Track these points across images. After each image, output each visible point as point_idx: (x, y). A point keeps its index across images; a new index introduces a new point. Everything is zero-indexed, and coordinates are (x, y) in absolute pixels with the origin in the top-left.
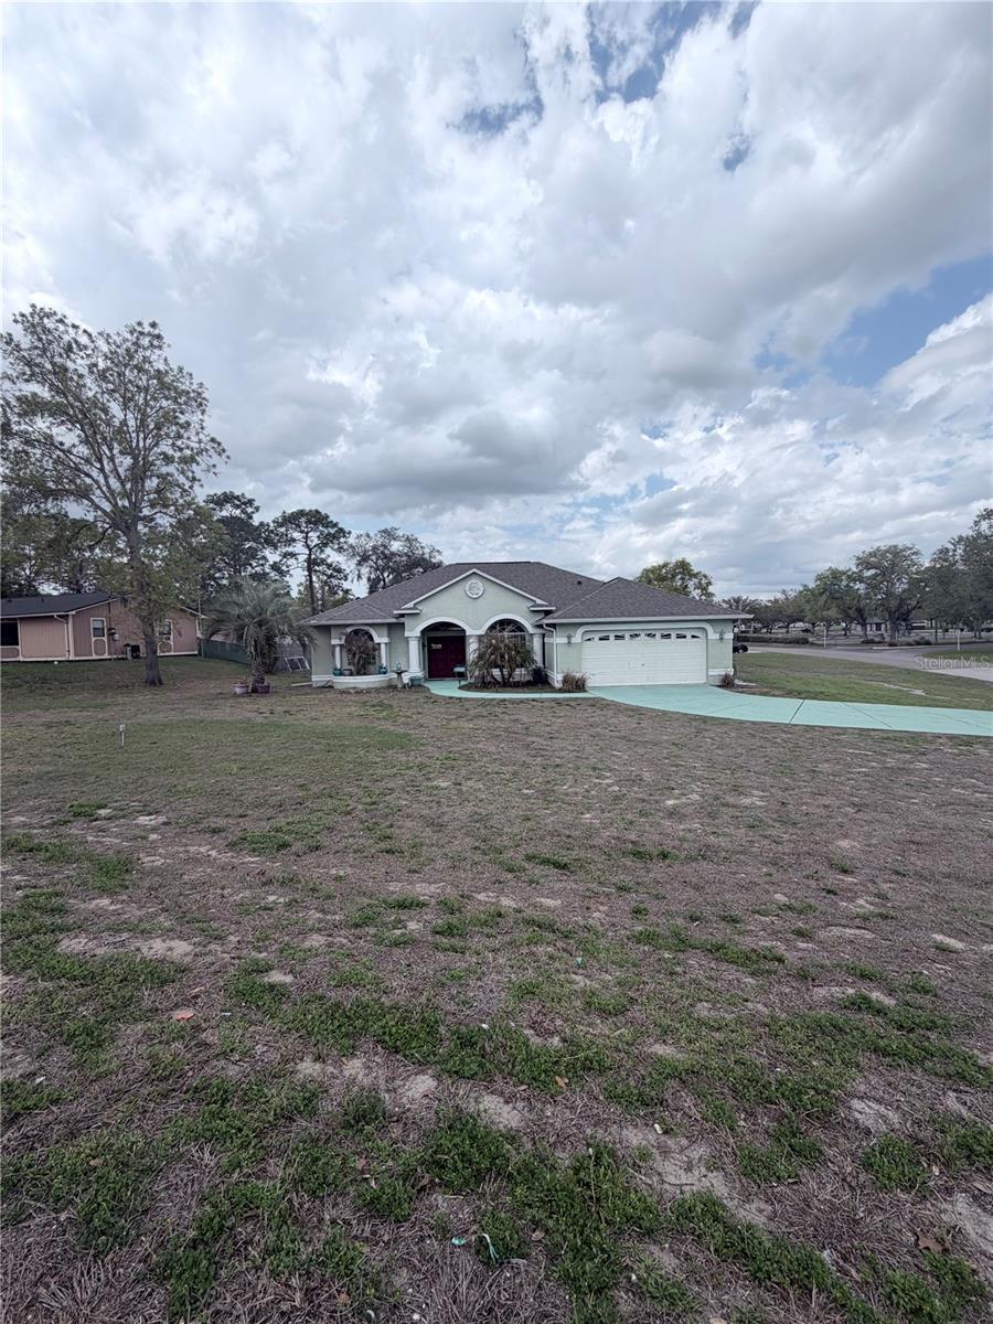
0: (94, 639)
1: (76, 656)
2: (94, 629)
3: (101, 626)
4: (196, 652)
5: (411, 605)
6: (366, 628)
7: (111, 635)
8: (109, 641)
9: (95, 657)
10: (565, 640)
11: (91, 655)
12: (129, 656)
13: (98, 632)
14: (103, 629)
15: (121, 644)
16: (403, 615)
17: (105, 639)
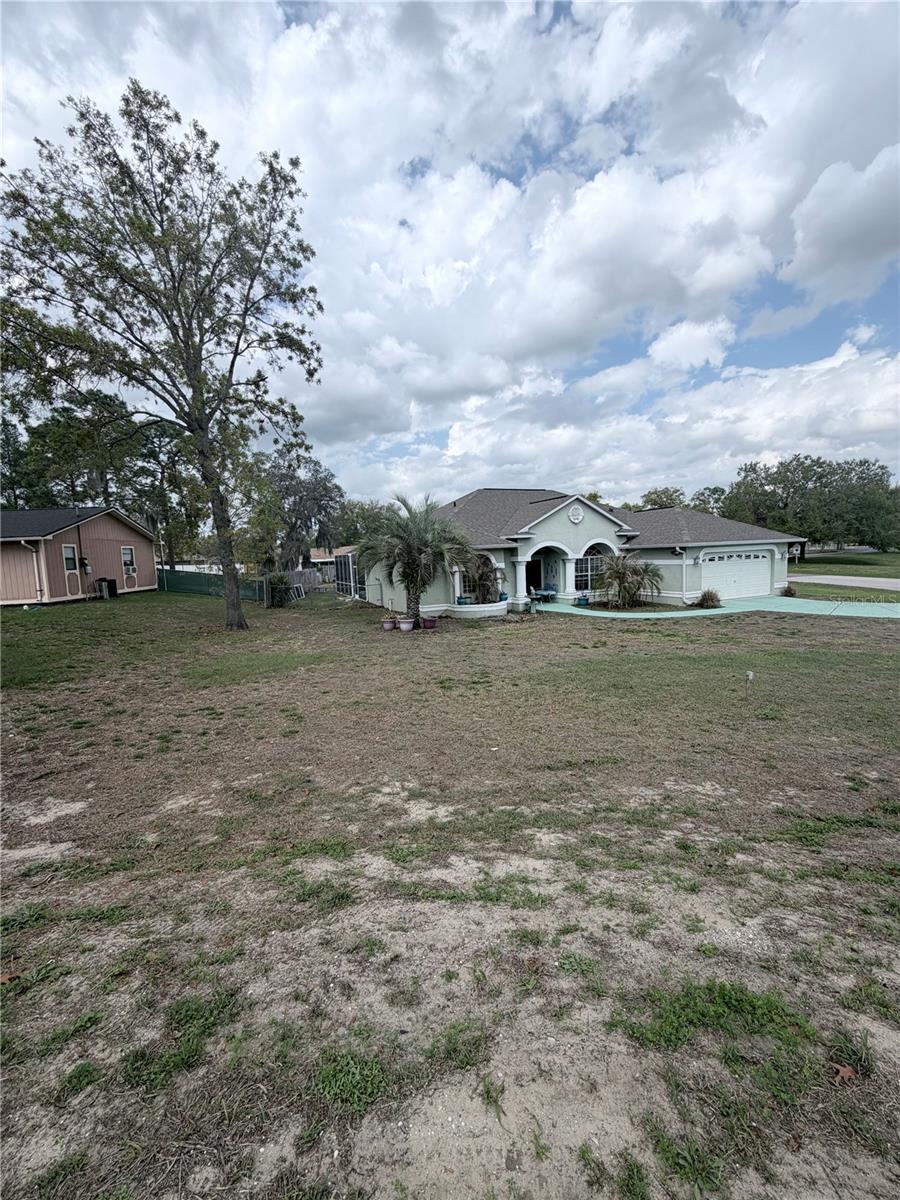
0: (67, 573)
1: (52, 596)
2: (66, 559)
3: (71, 556)
4: (156, 587)
5: (526, 529)
6: (486, 553)
7: (83, 565)
8: (81, 574)
9: (70, 597)
10: (692, 562)
11: (66, 595)
12: (106, 594)
13: (71, 561)
14: (74, 559)
15: (92, 579)
16: (515, 540)
17: (77, 572)
